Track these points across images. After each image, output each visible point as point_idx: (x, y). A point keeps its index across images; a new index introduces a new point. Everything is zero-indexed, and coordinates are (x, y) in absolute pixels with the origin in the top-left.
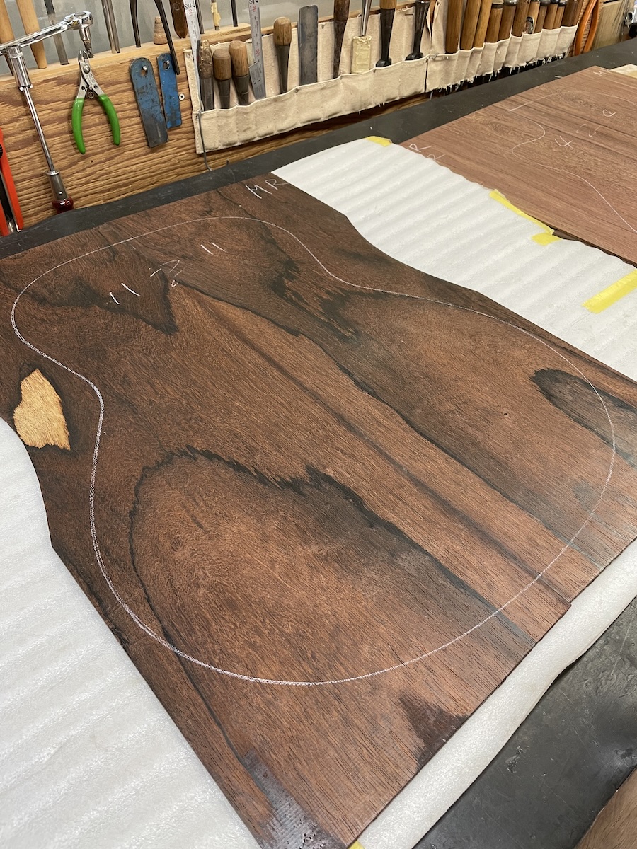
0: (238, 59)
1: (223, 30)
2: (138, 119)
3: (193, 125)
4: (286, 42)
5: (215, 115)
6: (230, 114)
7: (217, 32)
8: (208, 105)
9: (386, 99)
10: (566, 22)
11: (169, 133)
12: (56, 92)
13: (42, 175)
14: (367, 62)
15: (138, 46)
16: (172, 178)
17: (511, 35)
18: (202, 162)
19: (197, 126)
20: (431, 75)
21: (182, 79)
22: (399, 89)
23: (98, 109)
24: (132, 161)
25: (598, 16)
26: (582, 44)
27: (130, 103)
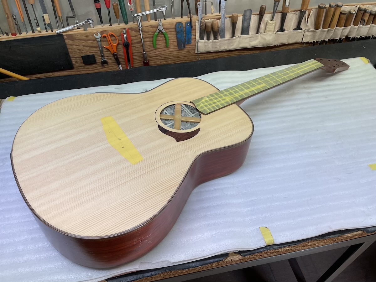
0: (214, 26)
1: (215, 14)
2: (176, 40)
5: (204, 42)
6: (209, 42)
7: (212, 15)
8: (202, 38)
9: (280, 43)
11: (186, 45)
12: (150, 30)
13: (142, 52)
14: (273, 30)
15: (182, 17)
16: (185, 59)
17: (352, 25)
18: (197, 56)
19: (196, 44)
20: (306, 37)
21: (193, 30)
23: (163, 36)
24: (171, 52)
27: (174, 35)
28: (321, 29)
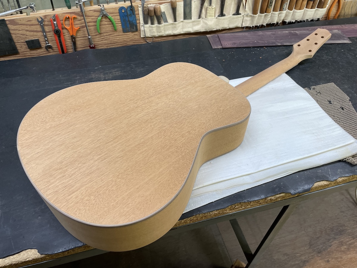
4: (174, 7)
5: (148, 26)
6: (153, 27)
8: (146, 22)
9: (221, 28)
10: (319, 6)
15: (125, 2)
18: (143, 40)
20: (245, 21)
21: (137, 14)
22: (228, 24)
24: (118, 37)
26: (331, 15)
27: (118, 19)
28: (259, 14)
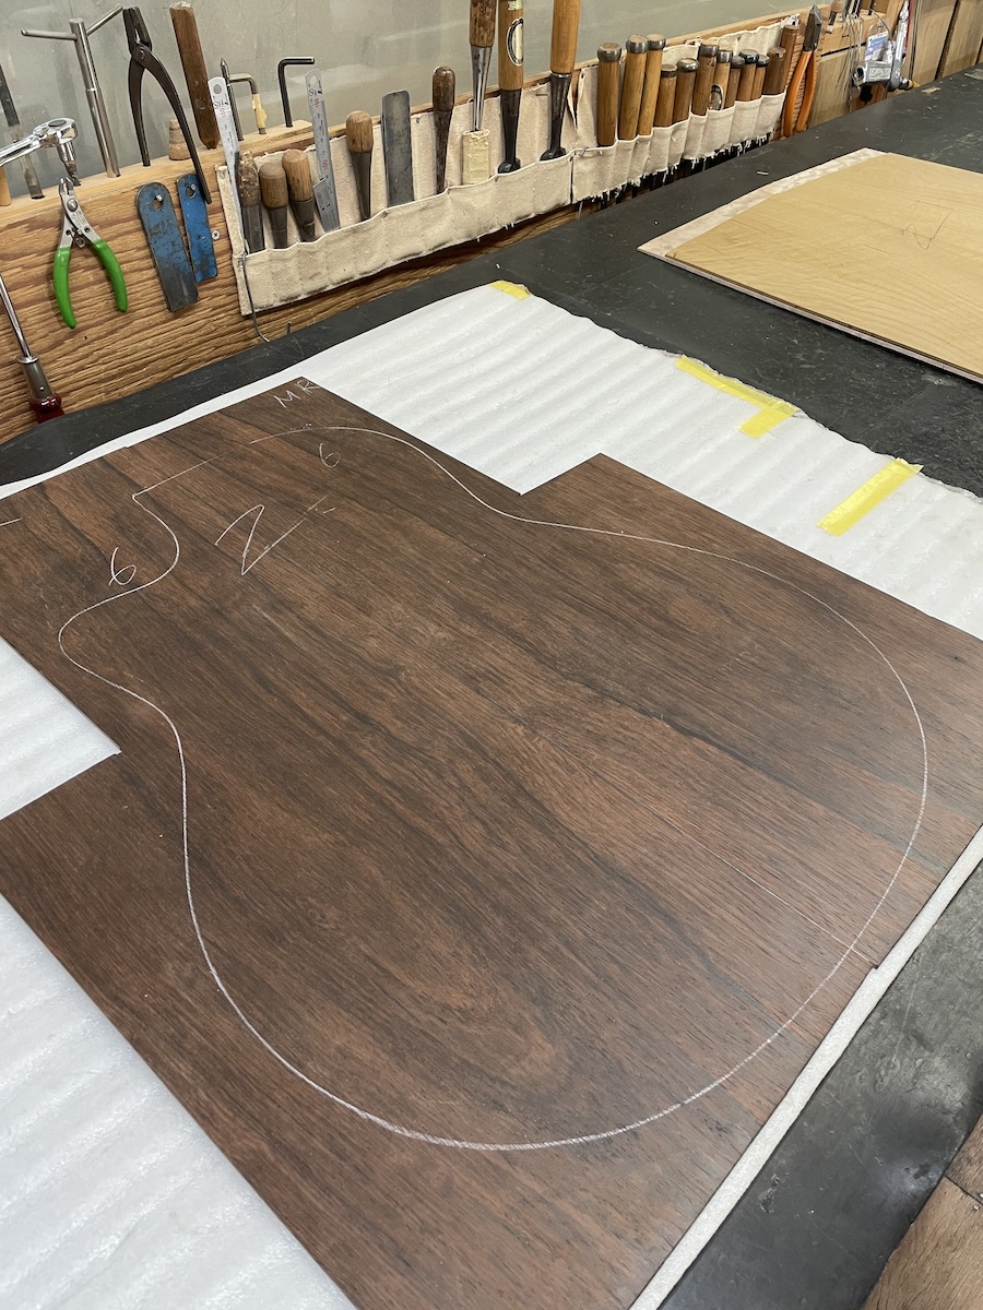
0: (298, 176)
1: (272, 133)
2: (152, 272)
3: (234, 275)
4: (365, 148)
5: (267, 258)
6: (288, 256)
7: (263, 137)
8: (255, 244)
9: (515, 218)
10: (768, 88)
11: (199, 288)
12: (27, 242)
13: (12, 363)
14: (485, 167)
15: (146, 164)
16: (206, 352)
17: (691, 114)
18: (250, 327)
19: (240, 275)
20: (579, 178)
21: (214, 209)
22: (533, 201)
23: (92, 261)
24: (145, 334)
25: (815, 74)
26: (793, 118)
28: (617, 140)
